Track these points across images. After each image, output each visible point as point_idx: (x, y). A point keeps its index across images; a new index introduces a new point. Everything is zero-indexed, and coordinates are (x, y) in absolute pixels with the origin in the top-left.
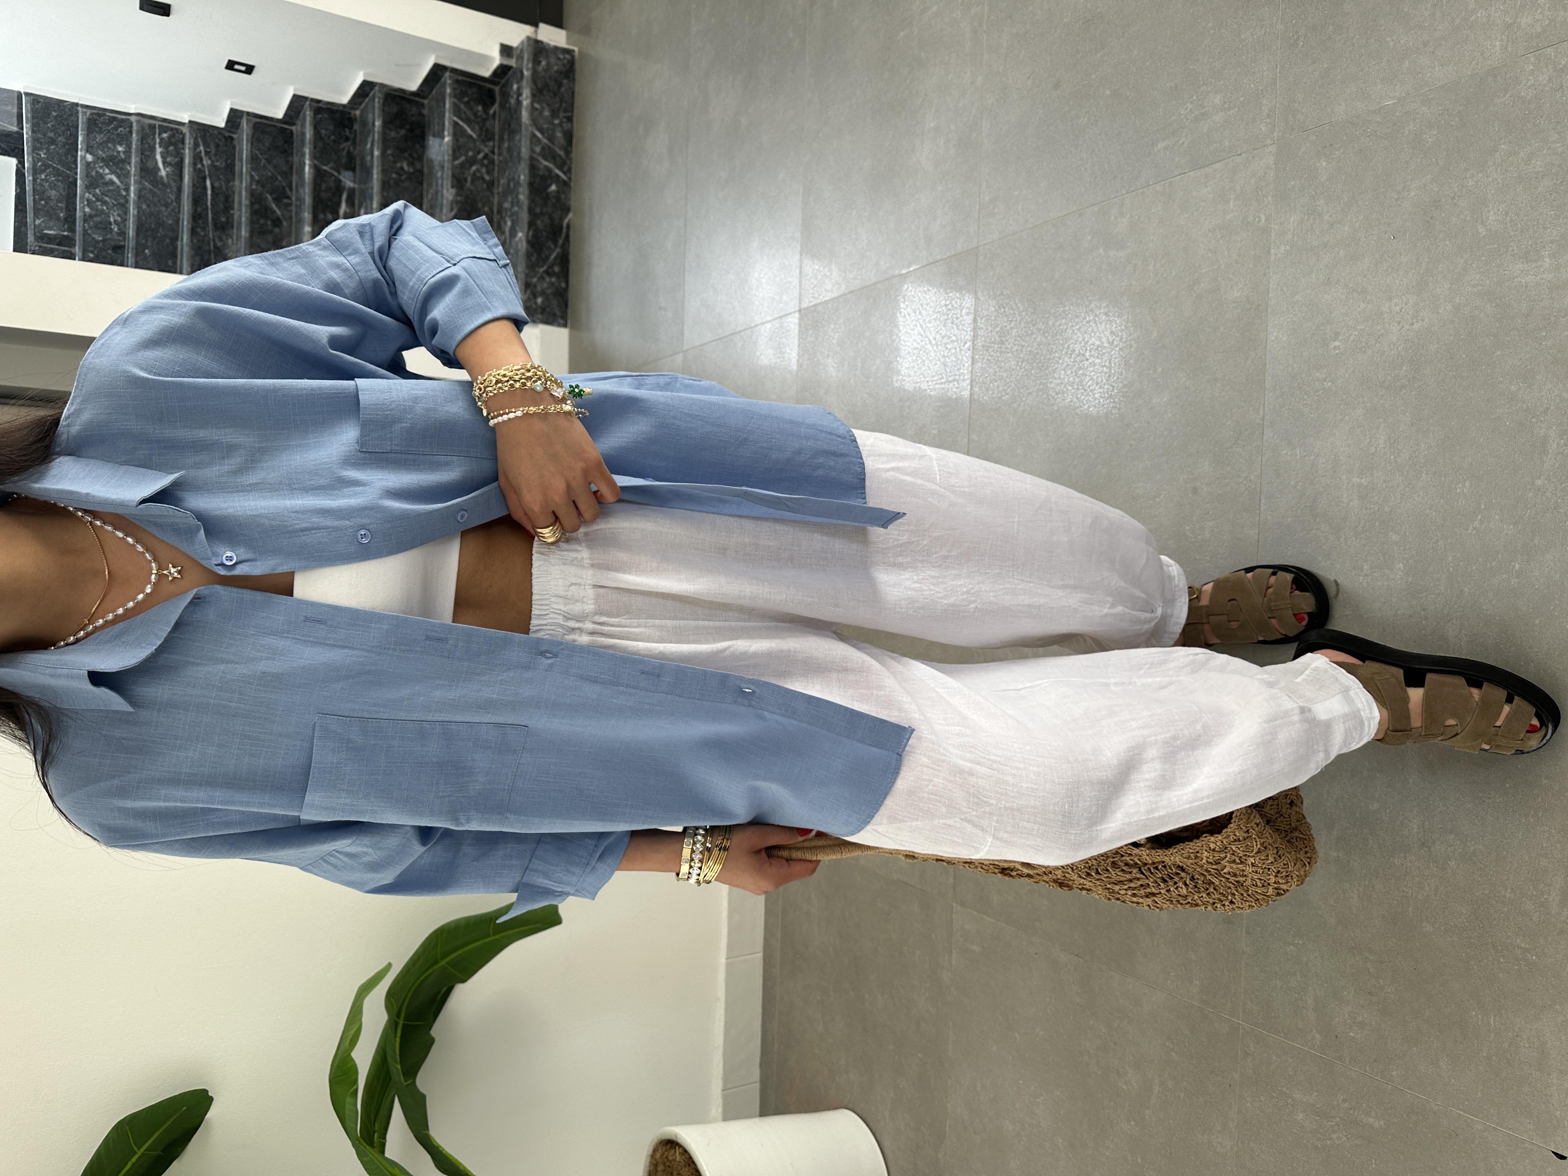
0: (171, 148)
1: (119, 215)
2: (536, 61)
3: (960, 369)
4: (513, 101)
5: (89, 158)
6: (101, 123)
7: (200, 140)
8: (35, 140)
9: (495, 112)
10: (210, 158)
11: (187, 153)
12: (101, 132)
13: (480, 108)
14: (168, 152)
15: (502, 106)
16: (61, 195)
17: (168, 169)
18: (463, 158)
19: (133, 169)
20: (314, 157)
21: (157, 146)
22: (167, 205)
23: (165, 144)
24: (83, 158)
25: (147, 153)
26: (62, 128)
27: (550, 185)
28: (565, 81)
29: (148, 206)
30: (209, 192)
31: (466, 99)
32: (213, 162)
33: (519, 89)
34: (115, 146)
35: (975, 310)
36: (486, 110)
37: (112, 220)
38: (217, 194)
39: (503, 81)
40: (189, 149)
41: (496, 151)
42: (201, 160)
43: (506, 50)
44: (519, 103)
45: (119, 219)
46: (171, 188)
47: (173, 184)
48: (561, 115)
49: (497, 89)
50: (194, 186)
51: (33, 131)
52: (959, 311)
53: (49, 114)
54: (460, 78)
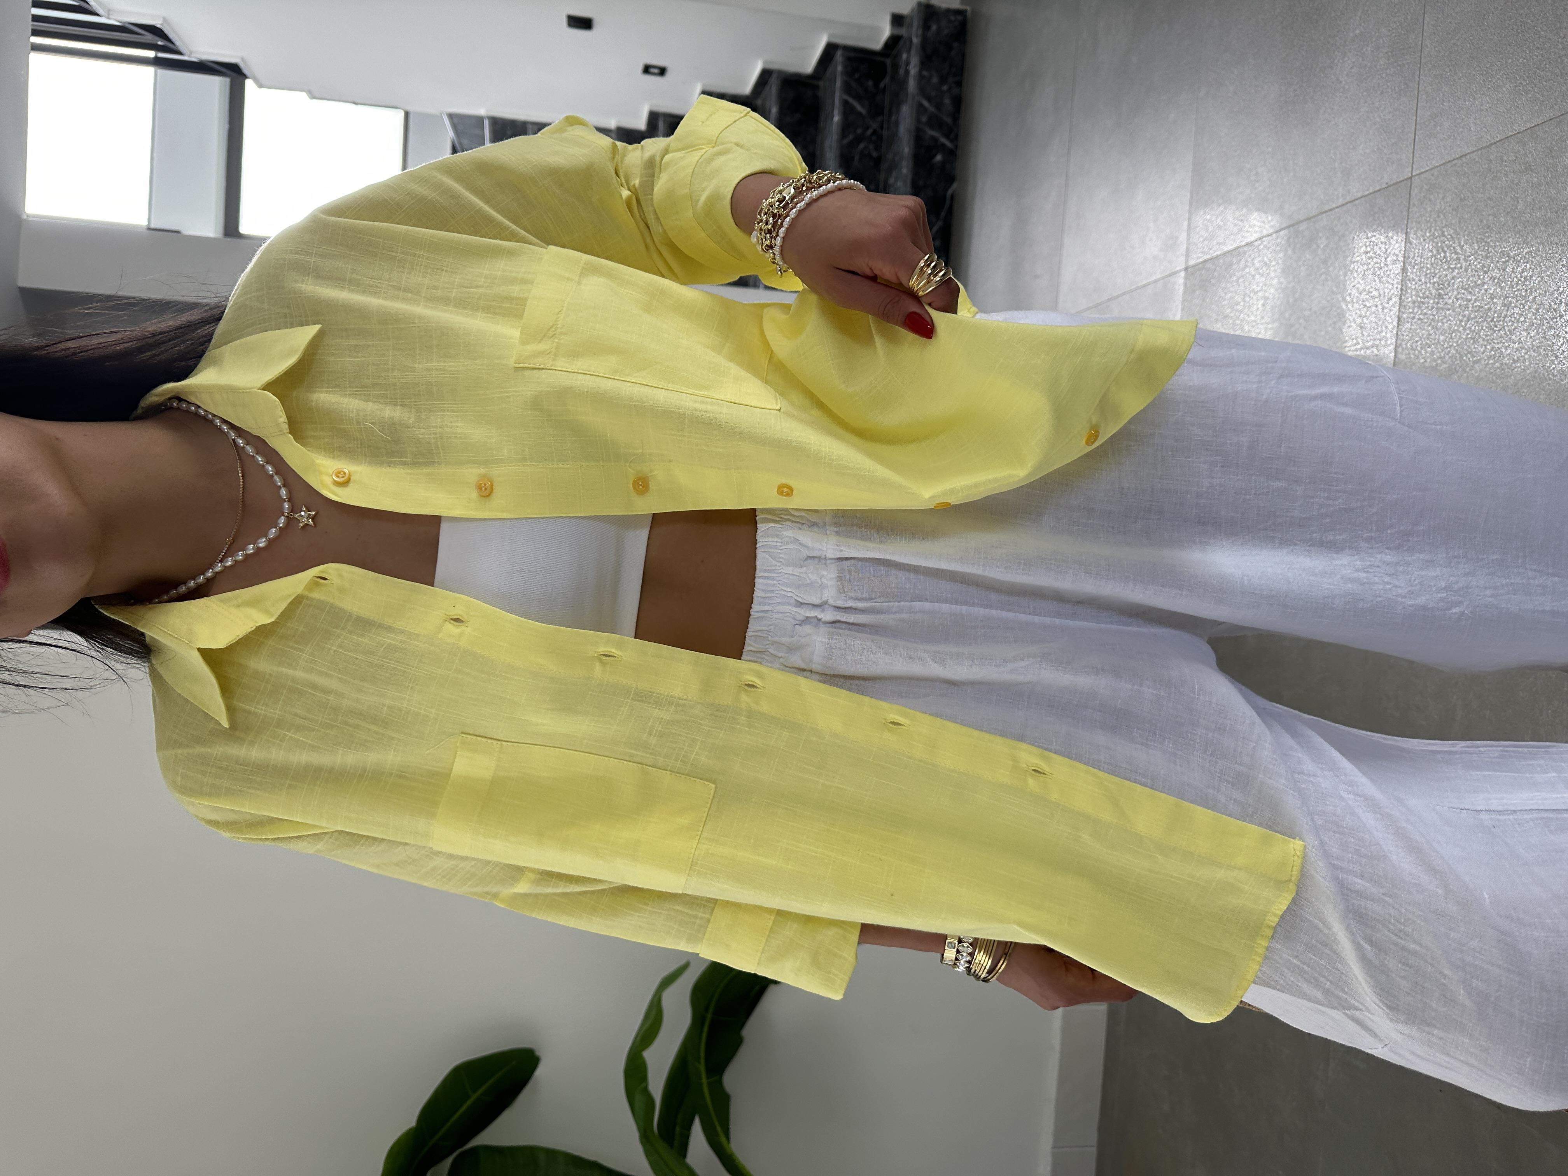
2: (926, 27)
3: (1381, 332)
4: (902, 71)
9: (885, 86)
13: (870, 83)
15: (893, 79)
18: (851, 137)
27: (936, 155)
28: (955, 45)
31: (857, 76)
33: (907, 58)
35: (1404, 257)
36: (876, 84)
39: (894, 52)
41: (885, 126)
43: (897, 20)
44: (907, 72)
48: (951, 80)
49: (888, 61)
52: (1383, 259)
54: (852, 55)
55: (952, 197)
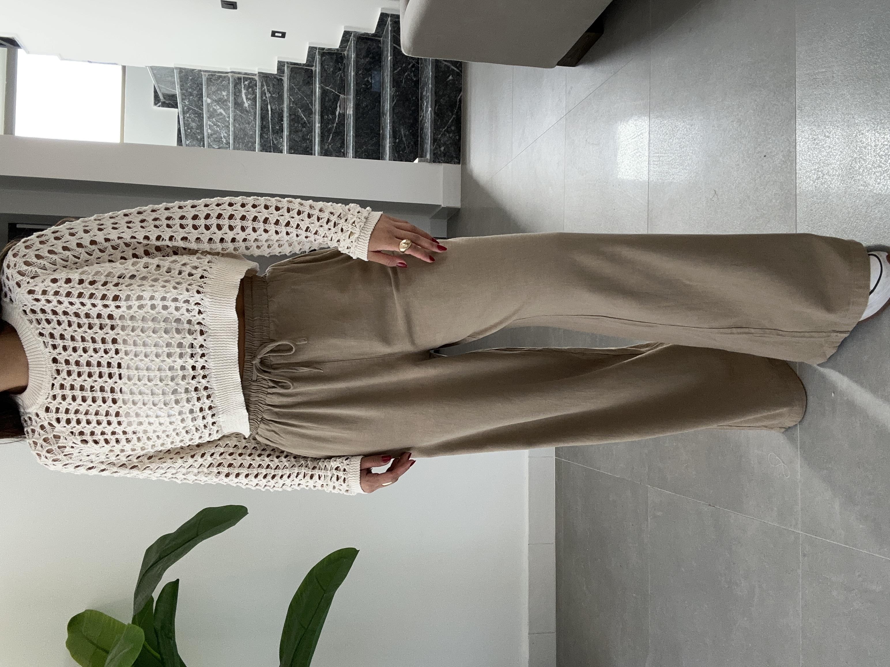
0: (250, 90)
1: (226, 133)
5: (209, 101)
6: (214, 80)
7: (264, 83)
8: (183, 94)
10: (270, 93)
11: (258, 91)
12: (214, 85)
14: (248, 92)
16: (198, 125)
17: (249, 102)
18: (400, 68)
19: (230, 105)
20: (321, 82)
21: (243, 89)
22: (249, 123)
23: (247, 88)
24: (206, 101)
25: (237, 94)
26: (195, 86)
27: (449, 76)
29: (239, 125)
30: (270, 112)
32: (271, 94)
34: (222, 93)
37: (222, 136)
38: (274, 113)
40: (259, 88)
41: (420, 62)
42: (265, 94)
45: (226, 135)
46: (251, 113)
47: (252, 111)
50: (261, 109)
51: (181, 90)
53: (188, 78)
54: (397, 20)
55: (460, 101)
